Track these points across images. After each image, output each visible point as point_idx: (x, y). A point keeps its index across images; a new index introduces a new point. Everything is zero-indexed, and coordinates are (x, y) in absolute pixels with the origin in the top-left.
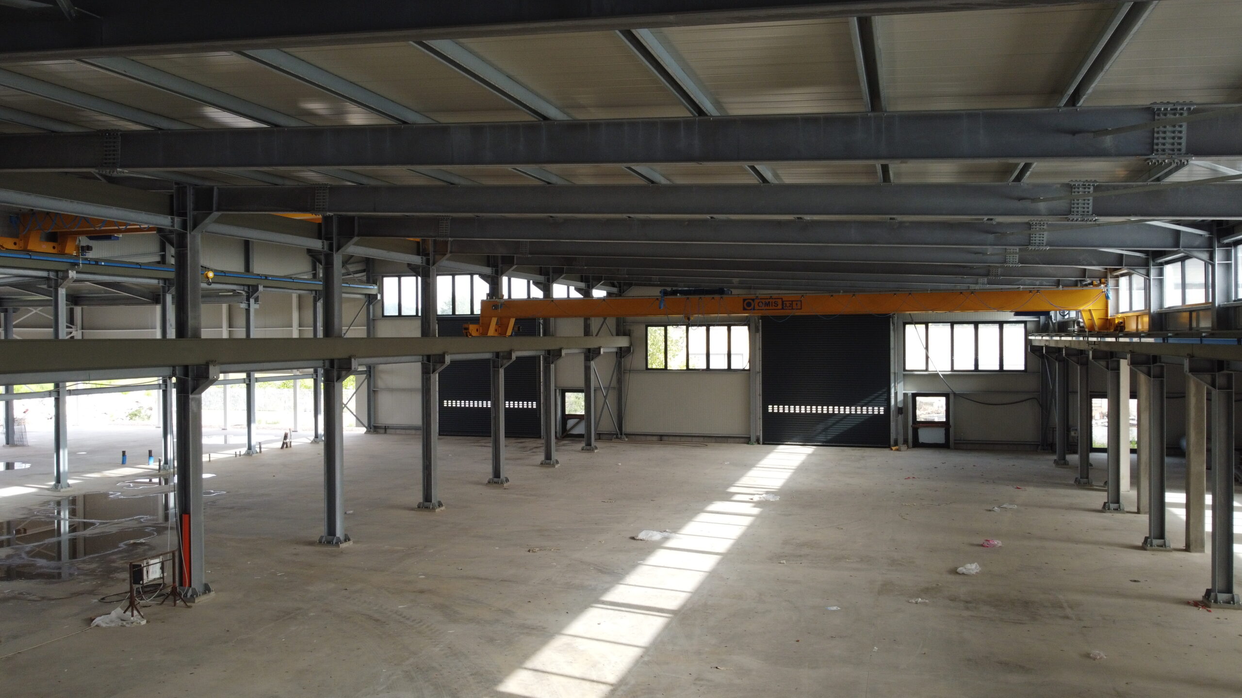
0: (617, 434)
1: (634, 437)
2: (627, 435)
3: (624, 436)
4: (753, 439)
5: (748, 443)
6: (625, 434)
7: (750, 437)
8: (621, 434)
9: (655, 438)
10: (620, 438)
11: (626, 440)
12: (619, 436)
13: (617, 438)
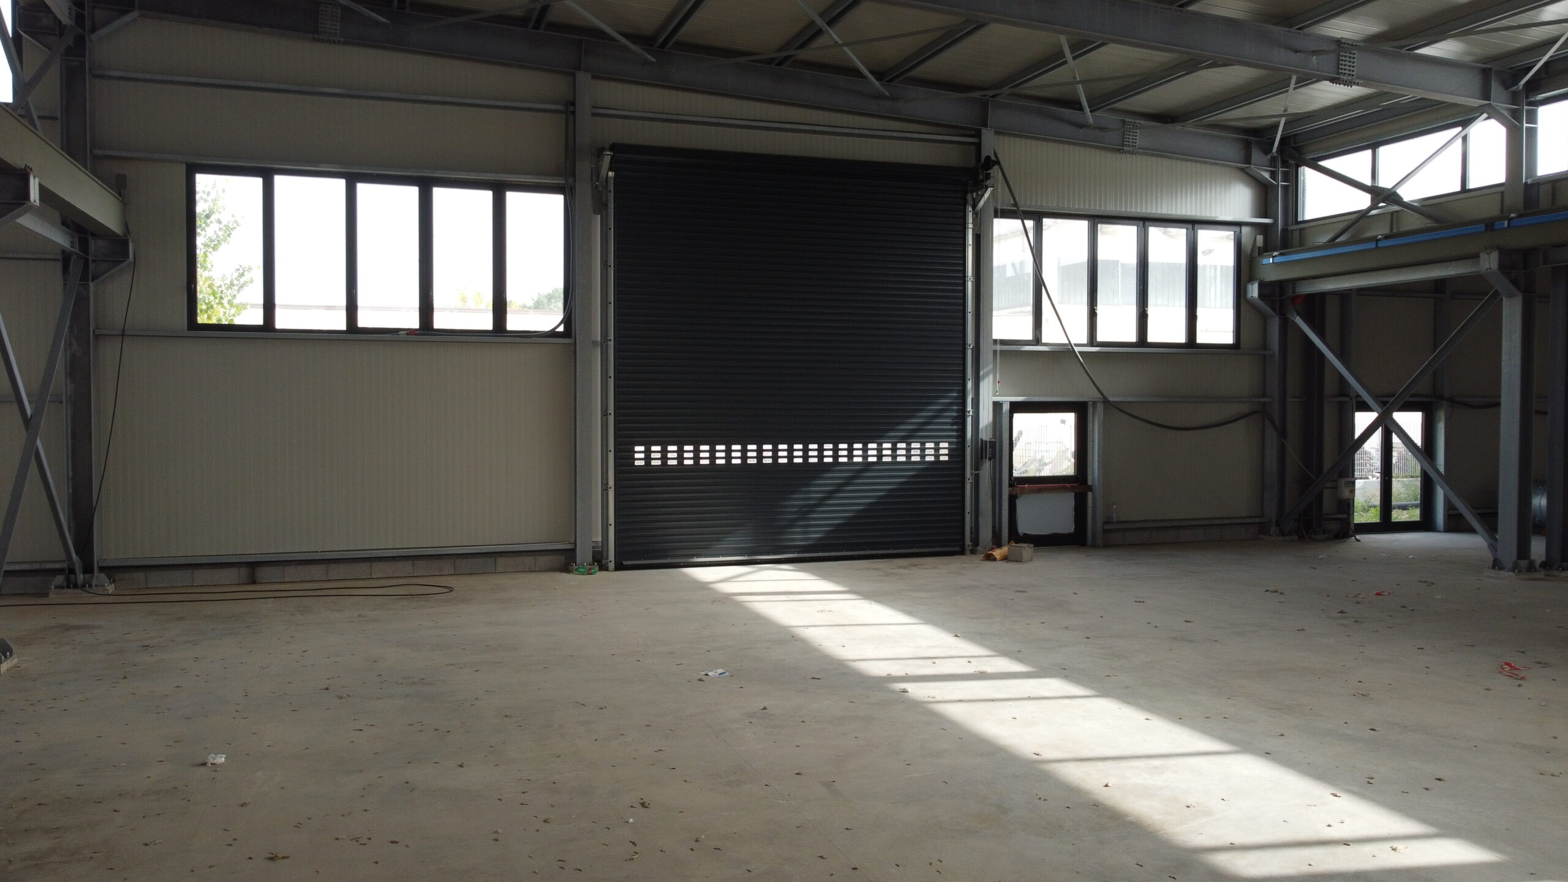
0: (72, 571)
1: (140, 576)
2: (111, 571)
3: (100, 578)
4: (584, 554)
5: (566, 569)
6: (102, 569)
7: (574, 550)
8: (88, 569)
9: (228, 576)
10: (85, 586)
11: (111, 589)
12: (81, 577)
13: (71, 584)
